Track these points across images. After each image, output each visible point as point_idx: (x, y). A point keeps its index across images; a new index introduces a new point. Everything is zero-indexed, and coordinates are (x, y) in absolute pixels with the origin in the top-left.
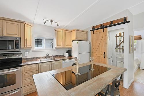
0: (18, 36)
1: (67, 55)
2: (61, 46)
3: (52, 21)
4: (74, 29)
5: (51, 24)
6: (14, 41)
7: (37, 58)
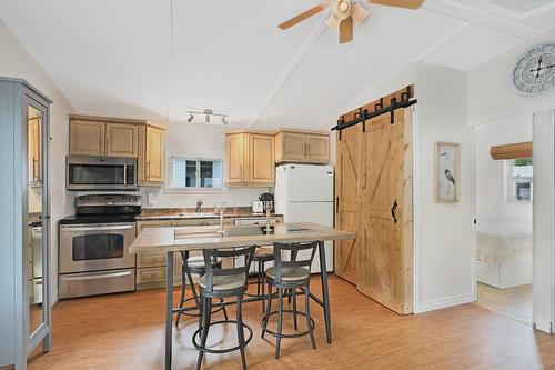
0: (130, 156)
1: (258, 207)
2: (239, 180)
3: (208, 112)
4: (276, 128)
5: (208, 120)
6: (122, 166)
7: (175, 211)
